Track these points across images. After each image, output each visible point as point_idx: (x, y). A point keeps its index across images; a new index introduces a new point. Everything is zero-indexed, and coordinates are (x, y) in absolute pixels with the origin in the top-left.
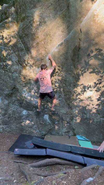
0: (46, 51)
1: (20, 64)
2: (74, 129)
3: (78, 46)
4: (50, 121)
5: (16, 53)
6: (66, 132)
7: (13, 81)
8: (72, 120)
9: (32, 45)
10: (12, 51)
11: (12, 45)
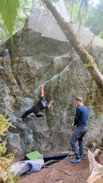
0: (34, 86)
1: (12, 95)
2: (52, 143)
3: (57, 86)
4: (33, 140)
5: (9, 86)
6: (45, 147)
8: (51, 136)
9: (23, 81)
10: (5, 85)
11: (6, 80)
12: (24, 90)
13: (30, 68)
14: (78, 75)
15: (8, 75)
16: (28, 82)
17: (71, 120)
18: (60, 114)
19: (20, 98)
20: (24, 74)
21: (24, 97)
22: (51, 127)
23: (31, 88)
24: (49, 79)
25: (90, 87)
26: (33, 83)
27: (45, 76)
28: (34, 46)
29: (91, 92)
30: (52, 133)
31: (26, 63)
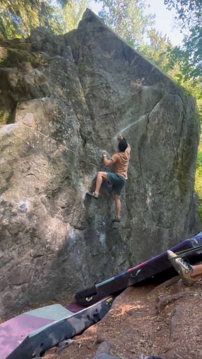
0: (114, 128)
1: (81, 135)
2: (130, 255)
3: (145, 134)
4: (106, 246)
5: (78, 115)
6: (121, 264)
7: (69, 164)
8: (129, 240)
9: (98, 113)
11: (73, 101)
12: (98, 132)
13: (111, 91)
15: (77, 93)
16: (106, 117)
17: (156, 204)
18: (145, 189)
19: (92, 148)
20: (102, 100)
21: (97, 147)
22: (131, 216)
23: (109, 130)
25: (178, 147)
26: (113, 121)
27: (128, 113)
28: (114, 59)
29: (178, 155)
30: (132, 232)
31: (106, 80)
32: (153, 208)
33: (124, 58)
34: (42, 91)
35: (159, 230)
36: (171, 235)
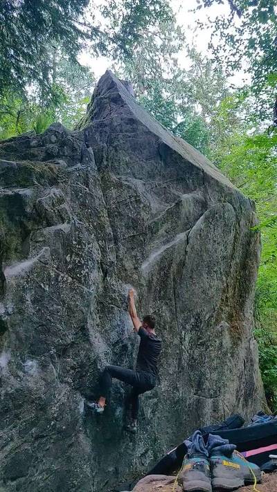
0: (142, 254)
3: (183, 260)
5: (100, 243)
9: (123, 235)
10: (93, 236)
11: (95, 224)
12: (122, 260)
13: (142, 205)
14: (215, 241)
15: (99, 213)
16: (132, 240)
18: (181, 338)
19: (114, 282)
20: (129, 218)
21: (121, 281)
23: (136, 256)
24: (168, 241)
25: (227, 274)
26: (142, 244)
27: (162, 231)
28: (147, 160)
29: (227, 286)
30: (159, 404)
31: (135, 192)
32: (191, 367)
33: (159, 158)
34: (61, 216)
35: (198, 401)
36: (215, 408)
